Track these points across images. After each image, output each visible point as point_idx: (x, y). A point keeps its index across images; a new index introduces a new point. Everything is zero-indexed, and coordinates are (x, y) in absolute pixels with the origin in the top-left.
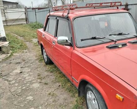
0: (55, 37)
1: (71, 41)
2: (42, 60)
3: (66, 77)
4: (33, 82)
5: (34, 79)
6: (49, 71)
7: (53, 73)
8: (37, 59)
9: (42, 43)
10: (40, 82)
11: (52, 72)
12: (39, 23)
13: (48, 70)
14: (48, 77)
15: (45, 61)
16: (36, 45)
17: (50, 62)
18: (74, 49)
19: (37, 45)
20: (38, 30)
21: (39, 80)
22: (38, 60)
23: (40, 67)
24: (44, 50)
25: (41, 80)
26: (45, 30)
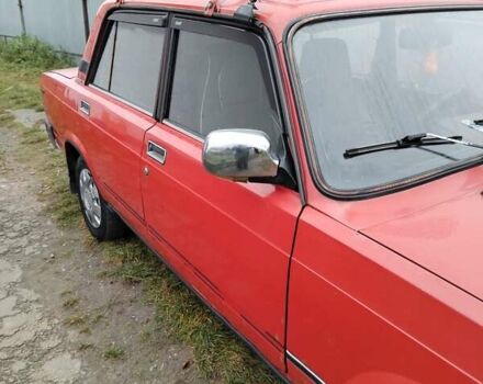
0: (158, 120)
1: (283, 158)
2: (72, 213)
3: (211, 314)
4: (45, 346)
5: (44, 326)
6: (118, 274)
7: (141, 286)
8: (48, 210)
9: (75, 140)
10: (83, 348)
11: (131, 282)
12: (38, 42)
13: (110, 269)
14: (119, 313)
15: (89, 225)
16: (34, 139)
17: (115, 231)
18: (307, 205)
19: (40, 141)
20: (49, 74)
21: (73, 335)
22: (55, 217)
23: (68, 256)
24: (85, 175)
25: (86, 331)
26: (90, 80)
